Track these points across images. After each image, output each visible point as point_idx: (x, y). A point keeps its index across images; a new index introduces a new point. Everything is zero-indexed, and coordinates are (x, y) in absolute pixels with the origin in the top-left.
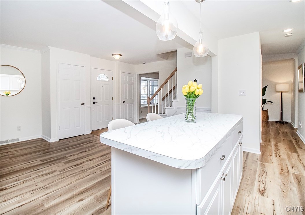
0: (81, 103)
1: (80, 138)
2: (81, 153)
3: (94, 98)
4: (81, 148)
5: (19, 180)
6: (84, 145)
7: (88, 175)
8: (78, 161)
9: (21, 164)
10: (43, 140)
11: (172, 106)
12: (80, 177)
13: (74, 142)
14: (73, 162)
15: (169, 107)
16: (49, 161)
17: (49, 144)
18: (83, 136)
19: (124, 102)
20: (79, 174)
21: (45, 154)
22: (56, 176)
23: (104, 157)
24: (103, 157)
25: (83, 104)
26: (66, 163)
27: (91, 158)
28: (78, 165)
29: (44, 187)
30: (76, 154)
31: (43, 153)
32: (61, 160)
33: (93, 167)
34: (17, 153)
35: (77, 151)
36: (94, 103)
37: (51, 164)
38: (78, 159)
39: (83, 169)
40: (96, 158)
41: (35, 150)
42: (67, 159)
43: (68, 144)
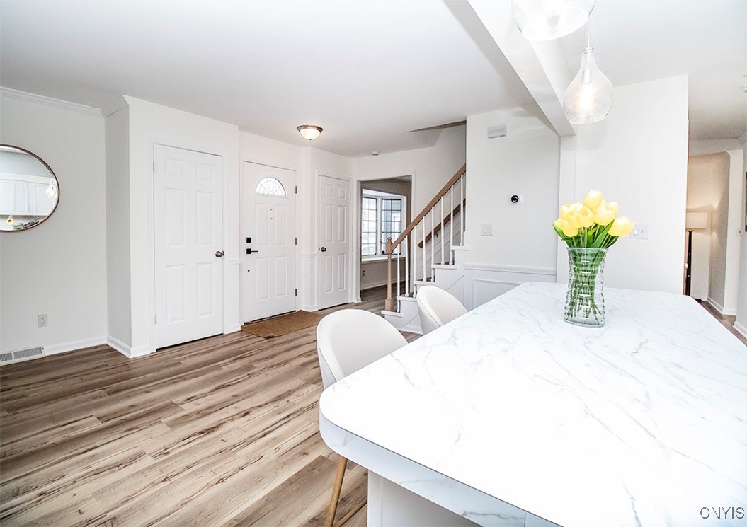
0: (215, 253)
1: (213, 344)
2: (216, 389)
3: (249, 240)
4: (216, 373)
5: (25, 492)
6: (225, 364)
7: (241, 469)
8: (207, 418)
9: (38, 431)
10: (109, 351)
11: (451, 263)
12: (217, 477)
13: (195, 355)
14: (196, 422)
15: (443, 266)
16: (123, 417)
17: (127, 363)
18: (220, 339)
19: (324, 249)
20: (214, 463)
21: (113, 396)
22: (142, 472)
23: (282, 403)
24: (278, 403)
25: (219, 255)
26: (173, 425)
27: (244, 405)
28: (209, 431)
29: (105, 519)
30: (203, 395)
31: (109, 394)
32: (159, 415)
33: (253, 439)
34: (33, 393)
35: (203, 384)
36: (249, 251)
37: (129, 430)
38: (210, 411)
39: (223, 446)
40: (261, 406)
41: (86, 383)
42: (176, 412)
43: (178, 363)
